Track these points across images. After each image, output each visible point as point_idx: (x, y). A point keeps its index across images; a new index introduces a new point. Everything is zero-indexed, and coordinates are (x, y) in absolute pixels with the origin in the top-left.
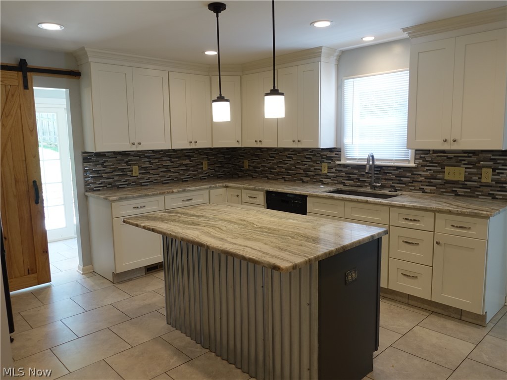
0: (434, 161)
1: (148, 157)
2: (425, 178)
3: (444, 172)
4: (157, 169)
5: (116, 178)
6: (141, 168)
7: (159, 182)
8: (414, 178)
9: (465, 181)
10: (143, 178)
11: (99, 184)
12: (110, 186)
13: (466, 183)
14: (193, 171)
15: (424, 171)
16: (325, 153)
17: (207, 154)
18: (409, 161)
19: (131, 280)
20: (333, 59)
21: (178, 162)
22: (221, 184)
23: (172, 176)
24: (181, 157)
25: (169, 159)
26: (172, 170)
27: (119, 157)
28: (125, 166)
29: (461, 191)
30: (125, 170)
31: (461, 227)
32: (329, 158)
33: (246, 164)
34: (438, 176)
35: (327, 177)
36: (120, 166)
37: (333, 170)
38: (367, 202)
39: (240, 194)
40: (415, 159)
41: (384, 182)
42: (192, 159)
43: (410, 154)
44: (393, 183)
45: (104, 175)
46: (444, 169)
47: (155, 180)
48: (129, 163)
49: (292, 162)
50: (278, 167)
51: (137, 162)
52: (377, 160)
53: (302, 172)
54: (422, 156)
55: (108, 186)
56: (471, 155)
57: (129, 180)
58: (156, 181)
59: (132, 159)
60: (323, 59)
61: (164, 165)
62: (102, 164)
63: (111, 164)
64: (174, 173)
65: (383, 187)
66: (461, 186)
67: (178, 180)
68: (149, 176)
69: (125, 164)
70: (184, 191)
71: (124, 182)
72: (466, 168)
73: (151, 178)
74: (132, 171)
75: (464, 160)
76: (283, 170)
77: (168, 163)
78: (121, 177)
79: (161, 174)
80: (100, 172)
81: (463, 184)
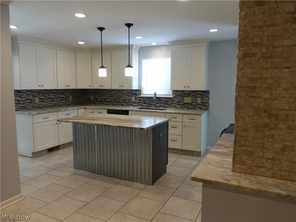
0: (180, 95)
1: (43, 93)
2: (177, 102)
3: (184, 99)
4: (48, 99)
5: (27, 104)
6: (40, 99)
8: (172, 102)
9: (192, 103)
10: (40, 104)
11: (19, 107)
12: (24, 108)
14: (65, 101)
15: (176, 99)
16: (133, 92)
17: (71, 92)
18: (170, 95)
19: (41, 156)
20: (137, 50)
21: (57, 96)
22: (83, 107)
23: (55, 103)
24: (59, 93)
25: (53, 94)
26: (55, 100)
27: (29, 93)
28: (31, 97)
29: (190, 107)
30: (32, 100)
31: (192, 119)
32: (135, 94)
33: (92, 98)
34: (182, 101)
35: (135, 103)
36: (29, 97)
37: (137, 99)
38: (156, 112)
39: (93, 112)
40: (173, 94)
41: (160, 104)
42: (64, 94)
43: (171, 92)
44: (164, 104)
45: (21, 102)
48: (34, 96)
49: (117, 96)
50: (110, 98)
51: (38, 96)
52: (158, 95)
53: (122, 100)
54: (176, 93)
55: (23, 108)
56: (193, 92)
57: (33, 105)
58: (47, 106)
59: (35, 94)
60: (133, 50)
61: (51, 97)
62: (20, 96)
63: (25, 96)
65: (160, 106)
66: (190, 105)
67: (58, 105)
68: (43, 103)
70: (66, 110)
71: (31, 106)
72: (192, 98)
73: (45, 104)
74: (35, 100)
75: (191, 95)
76: (112, 100)
77: (53, 97)
78: (29, 104)
79: (49, 102)
80: (19, 101)
81: (191, 104)
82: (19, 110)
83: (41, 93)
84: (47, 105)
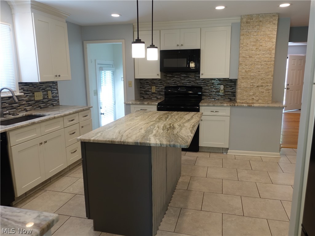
0: (29, 90)
2: (26, 102)
3: (34, 96)
8: (20, 103)
9: (43, 99)
13: (43, 100)
18: (16, 92)
29: (42, 105)
34: (32, 99)
46: (34, 94)
54: (22, 87)
72: (43, 92)
75: (41, 88)
81: (42, 101)
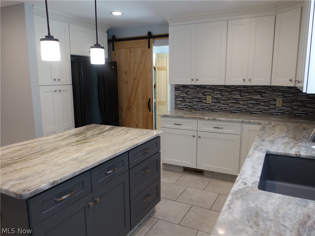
1: (220, 90)
4: (228, 100)
5: (195, 103)
6: (213, 98)
7: (228, 111)
10: (214, 106)
11: (183, 105)
12: (190, 108)
14: (263, 106)
17: (283, 92)
21: (248, 97)
23: (240, 107)
24: (251, 92)
25: (239, 93)
26: (241, 102)
27: (198, 89)
30: (201, 98)
36: (198, 95)
42: (263, 95)
45: (187, 100)
47: (224, 108)
48: (205, 93)
51: (211, 94)
55: (189, 108)
57: (203, 105)
59: (207, 91)
61: (233, 97)
62: (186, 93)
63: (192, 93)
64: (243, 105)
67: (247, 111)
68: (219, 105)
69: (202, 94)
71: (200, 106)
73: (221, 106)
74: (206, 99)
77: (238, 97)
78: (198, 103)
79: (230, 105)
80: (185, 98)
82: (183, 109)
83: (216, 89)
84: (226, 109)
